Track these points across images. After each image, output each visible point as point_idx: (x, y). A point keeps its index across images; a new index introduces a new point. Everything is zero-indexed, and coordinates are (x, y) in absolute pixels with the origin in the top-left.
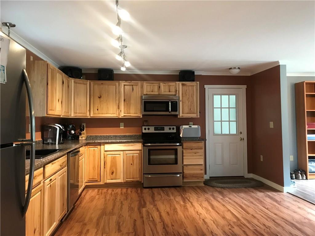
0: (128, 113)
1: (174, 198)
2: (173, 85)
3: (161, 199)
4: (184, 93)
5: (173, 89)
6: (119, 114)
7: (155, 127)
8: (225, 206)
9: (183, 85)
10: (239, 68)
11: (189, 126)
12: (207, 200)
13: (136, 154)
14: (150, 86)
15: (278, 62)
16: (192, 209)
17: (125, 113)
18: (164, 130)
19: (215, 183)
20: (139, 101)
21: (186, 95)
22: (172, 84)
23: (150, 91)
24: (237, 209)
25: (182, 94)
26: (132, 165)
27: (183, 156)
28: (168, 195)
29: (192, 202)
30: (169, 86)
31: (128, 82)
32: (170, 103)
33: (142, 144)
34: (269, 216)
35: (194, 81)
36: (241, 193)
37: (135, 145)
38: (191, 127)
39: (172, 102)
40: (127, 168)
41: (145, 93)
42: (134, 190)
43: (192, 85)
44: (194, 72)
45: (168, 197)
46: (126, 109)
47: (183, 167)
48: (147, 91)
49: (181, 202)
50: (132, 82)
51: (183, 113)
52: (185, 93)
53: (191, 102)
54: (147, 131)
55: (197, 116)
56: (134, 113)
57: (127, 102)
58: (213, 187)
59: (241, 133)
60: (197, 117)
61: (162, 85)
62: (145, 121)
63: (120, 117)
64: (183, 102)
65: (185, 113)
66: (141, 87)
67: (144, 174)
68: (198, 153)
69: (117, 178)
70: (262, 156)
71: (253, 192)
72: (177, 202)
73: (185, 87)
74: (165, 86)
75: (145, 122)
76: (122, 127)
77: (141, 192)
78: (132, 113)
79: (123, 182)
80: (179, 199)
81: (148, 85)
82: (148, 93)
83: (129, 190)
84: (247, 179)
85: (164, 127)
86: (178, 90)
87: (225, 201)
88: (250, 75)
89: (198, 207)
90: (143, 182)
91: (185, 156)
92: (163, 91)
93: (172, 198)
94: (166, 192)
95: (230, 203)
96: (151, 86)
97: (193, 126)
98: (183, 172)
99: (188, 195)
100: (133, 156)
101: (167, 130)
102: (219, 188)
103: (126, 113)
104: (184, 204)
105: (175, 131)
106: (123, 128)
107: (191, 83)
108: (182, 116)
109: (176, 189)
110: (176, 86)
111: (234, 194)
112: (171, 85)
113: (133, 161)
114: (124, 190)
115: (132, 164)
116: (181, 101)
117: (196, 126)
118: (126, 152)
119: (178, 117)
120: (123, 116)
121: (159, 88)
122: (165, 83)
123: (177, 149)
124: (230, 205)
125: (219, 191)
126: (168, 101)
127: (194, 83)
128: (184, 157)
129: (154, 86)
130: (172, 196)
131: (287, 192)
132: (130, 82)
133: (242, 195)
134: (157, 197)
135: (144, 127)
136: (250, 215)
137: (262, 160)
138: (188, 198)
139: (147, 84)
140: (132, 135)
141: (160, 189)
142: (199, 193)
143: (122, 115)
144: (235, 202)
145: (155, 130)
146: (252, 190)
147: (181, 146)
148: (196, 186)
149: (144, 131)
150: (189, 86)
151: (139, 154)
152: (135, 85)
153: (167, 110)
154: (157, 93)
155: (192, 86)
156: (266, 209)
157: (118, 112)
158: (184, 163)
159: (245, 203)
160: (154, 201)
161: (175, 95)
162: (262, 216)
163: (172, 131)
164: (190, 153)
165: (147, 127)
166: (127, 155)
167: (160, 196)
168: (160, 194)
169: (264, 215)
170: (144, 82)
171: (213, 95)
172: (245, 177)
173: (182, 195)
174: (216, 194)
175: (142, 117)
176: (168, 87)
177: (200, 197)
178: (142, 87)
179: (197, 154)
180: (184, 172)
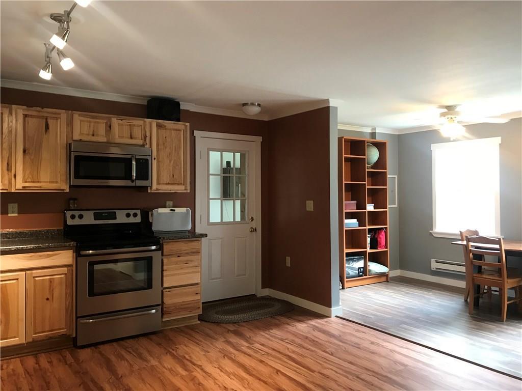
0: (34, 182)
1: (160, 362)
2: (138, 126)
3: (133, 371)
4: (161, 142)
5: (137, 132)
6: (10, 183)
7: (94, 213)
8: (264, 362)
9: (159, 126)
10: (259, 105)
11: (171, 210)
12: (227, 356)
13: (59, 275)
14: (87, 122)
15: (327, 101)
16: (211, 382)
17: (26, 182)
18: (116, 219)
19: (217, 313)
20: (62, 154)
21: (166, 148)
22: (138, 122)
23: (88, 135)
24: (288, 366)
25: (158, 145)
26: (48, 301)
27: (162, 271)
28: (140, 356)
29: (201, 366)
30: (130, 125)
31: (34, 108)
32: (134, 163)
33: (73, 252)
34: (344, 368)
35: (178, 120)
36: (272, 329)
37: (56, 255)
38: (174, 210)
39: (137, 161)
40: (35, 308)
41: (76, 137)
42: (54, 358)
43: (176, 128)
44: (178, 104)
45: (145, 363)
46: (27, 172)
47: (162, 291)
48: (81, 134)
49: (178, 369)
50: (45, 109)
51: (158, 183)
52: (164, 144)
53: (174, 163)
54: (77, 222)
55: (186, 189)
56: (49, 181)
57: (32, 157)
58: (218, 323)
59: (252, 219)
60: (185, 191)
61: (115, 121)
62: (71, 199)
63: (13, 191)
64: (158, 162)
65: (163, 184)
66: (67, 125)
67: (77, 318)
68: (191, 261)
69: (9, 337)
70: (288, 259)
71: (288, 324)
72: (171, 370)
73: (162, 132)
74: (122, 125)
75: (71, 201)
76: (13, 213)
77: (75, 361)
78: (45, 182)
79: (24, 342)
80: (169, 362)
81: (83, 121)
82: (85, 138)
83: (43, 360)
84: (263, 298)
85: (115, 213)
86: (148, 134)
87: (259, 352)
88: (267, 120)
89: (220, 376)
90: (74, 336)
91: (166, 270)
92: (117, 136)
93: (154, 362)
94: (133, 351)
95: (268, 354)
96: (90, 122)
97: (177, 210)
98: (163, 302)
99: (182, 350)
100: (51, 281)
101: (121, 218)
102: (231, 325)
103: (29, 182)
104: (187, 373)
105: (138, 220)
106: (17, 215)
107: (174, 124)
108: (157, 190)
109: (151, 340)
110: (144, 128)
111: (263, 333)
112: (134, 125)
113: (51, 290)
114: (30, 362)
115: (48, 299)
116: (155, 159)
117: (183, 210)
118: (34, 272)
119: (149, 191)
120: (21, 188)
121: (108, 128)
122: (122, 120)
123: (151, 257)
124: (270, 358)
125: (234, 331)
126: (129, 157)
127: (180, 125)
128: (165, 273)
129: (98, 123)
130: (151, 358)
131: (336, 316)
132: (39, 109)
133: (275, 332)
134: (122, 368)
135: (69, 214)
136: (316, 373)
137: (288, 264)
138: (187, 357)
139: (82, 118)
140: (40, 231)
141: (115, 344)
142: (201, 341)
143: (19, 185)
144: (274, 350)
145: (95, 219)
146: (284, 319)
147: (160, 250)
148: (186, 326)
149: (70, 222)
150: (171, 130)
151: (66, 274)
152: (53, 118)
153: (128, 176)
154: (105, 140)
155: (176, 130)
156: (329, 354)
157: (7, 177)
158: (165, 285)
159: (291, 349)
160: (118, 379)
161: (143, 146)
162: (336, 372)
163: (132, 220)
164: (176, 263)
165: (77, 213)
166: (37, 279)
167: (126, 362)
168: (122, 358)
169: (337, 368)
170: (74, 112)
171: (209, 150)
172: (258, 296)
173: (171, 352)
174: (234, 339)
175: (68, 191)
176: (129, 127)
177: (210, 351)
178: (70, 124)
179: (190, 264)
180: (165, 302)
